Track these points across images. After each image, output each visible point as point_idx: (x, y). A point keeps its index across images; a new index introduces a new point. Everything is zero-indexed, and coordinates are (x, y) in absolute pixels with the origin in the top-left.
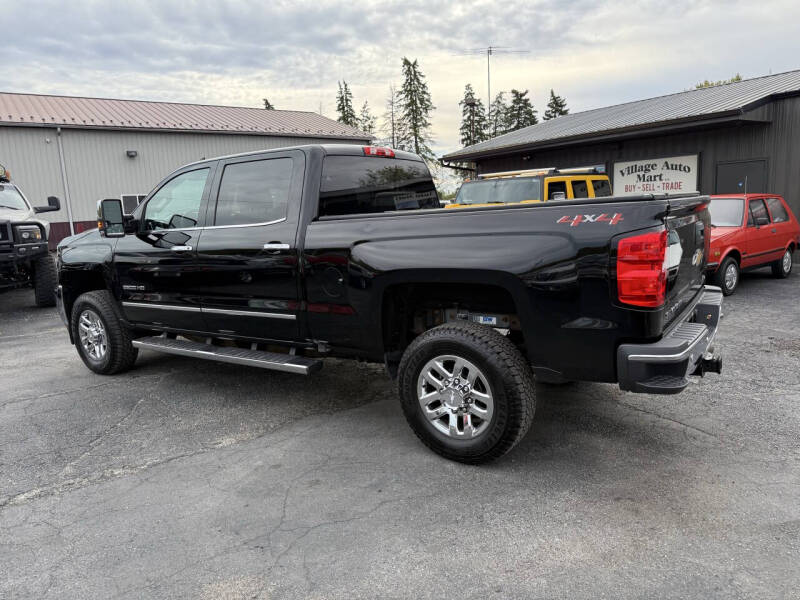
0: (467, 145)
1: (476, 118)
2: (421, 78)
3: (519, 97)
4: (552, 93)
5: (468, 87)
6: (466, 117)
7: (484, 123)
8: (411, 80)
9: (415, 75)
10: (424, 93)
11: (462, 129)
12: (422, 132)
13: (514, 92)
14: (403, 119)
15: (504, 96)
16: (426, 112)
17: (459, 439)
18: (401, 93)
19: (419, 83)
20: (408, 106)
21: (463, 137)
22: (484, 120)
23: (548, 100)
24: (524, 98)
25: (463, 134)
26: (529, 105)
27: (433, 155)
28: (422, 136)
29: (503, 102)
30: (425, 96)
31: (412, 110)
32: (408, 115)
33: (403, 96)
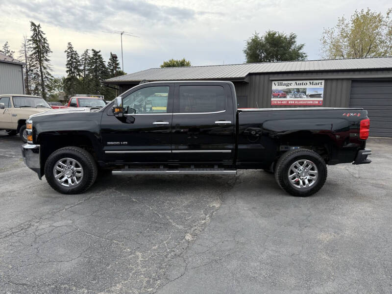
0: (70, 74)
1: (74, 60)
2: (42, 35)
3: (96, 53)
4: (111, 54)
5: (69, 44)
6: (69, 59)
7: (78, 63)
8: (37, 35)
9: (39, 32)
10: (45, 43)
11: (67, 65)
12: (45, 63)
13: (93, 50)
14: (32, 55)
15: (89, 51)
16: (47, 53)
17: (305, 188)
18: (30, 40)
19: (42, 37)
20: (35, 48)
21: (68, 69)
22: (79, 62)
23: (110, 57)
24: (98, 54)
25: (68, 68)
26: (101, 58)
27: (52, 77)
28: (45, 66)
29: (88, 54)
30: (46, 44)
31: (38, 51)
32: (35, 53)
33: (31, 42)
